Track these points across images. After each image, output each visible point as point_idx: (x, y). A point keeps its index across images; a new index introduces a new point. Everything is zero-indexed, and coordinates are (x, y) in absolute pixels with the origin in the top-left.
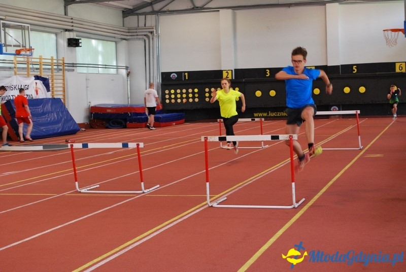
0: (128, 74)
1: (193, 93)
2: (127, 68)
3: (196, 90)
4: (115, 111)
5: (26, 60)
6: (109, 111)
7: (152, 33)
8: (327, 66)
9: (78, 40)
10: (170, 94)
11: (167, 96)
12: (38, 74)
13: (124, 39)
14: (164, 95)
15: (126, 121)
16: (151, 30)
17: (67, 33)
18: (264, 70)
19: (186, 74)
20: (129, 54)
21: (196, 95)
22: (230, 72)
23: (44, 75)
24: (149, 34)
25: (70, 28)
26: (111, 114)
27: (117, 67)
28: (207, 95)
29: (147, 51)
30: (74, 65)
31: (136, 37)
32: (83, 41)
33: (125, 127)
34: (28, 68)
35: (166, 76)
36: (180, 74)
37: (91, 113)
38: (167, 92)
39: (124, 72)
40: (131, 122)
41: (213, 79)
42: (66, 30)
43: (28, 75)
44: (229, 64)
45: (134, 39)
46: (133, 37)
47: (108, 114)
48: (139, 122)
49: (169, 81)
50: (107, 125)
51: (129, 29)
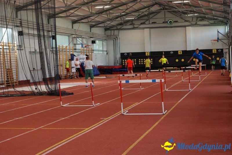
0: (107, 54)
1: (134, 61)
2: (107, 51)
3: (135, 60)
4: (107, 68)
5: (83, 49)
6: (105, 68)
7: (116, 37)
8: (186, 50)
9: (95, 41)
10: (125, 61)
11: (123, 62)
12: (86, 54)
13: (105, 40)
14: (122, 61)
15: (112, 71)
16: (117, 36)
17: (91, 38)
18: (162, 52)
19: (131, 53)
20: (107, 45)
21: (135, 62)
22: (149, 53)
23: (88, 54)
24: (116, 38)
25: (92, 36)
26: (106, 69)
27: (103, 51)
28: (140, 62)
29: (115, 45)
30: (93, 50)
31: (110, 39)
32: (97, 42)
33: (112, 74)
34: (81, 52)
35: (122, 55)
36: (128, 53)
37: (98, 69)
38: (123, 60)
39: (105, 53)
40: (114, 72)
41: (142, 55)
42: (91, 37)
43: (84, 54)
44: (148, 50)
45: (109, 40)
46: (109, 39)
47: (105, 69)
48: (117, 72)
49: (123, 56)
50: (104, 73)
51: (107, 36)
